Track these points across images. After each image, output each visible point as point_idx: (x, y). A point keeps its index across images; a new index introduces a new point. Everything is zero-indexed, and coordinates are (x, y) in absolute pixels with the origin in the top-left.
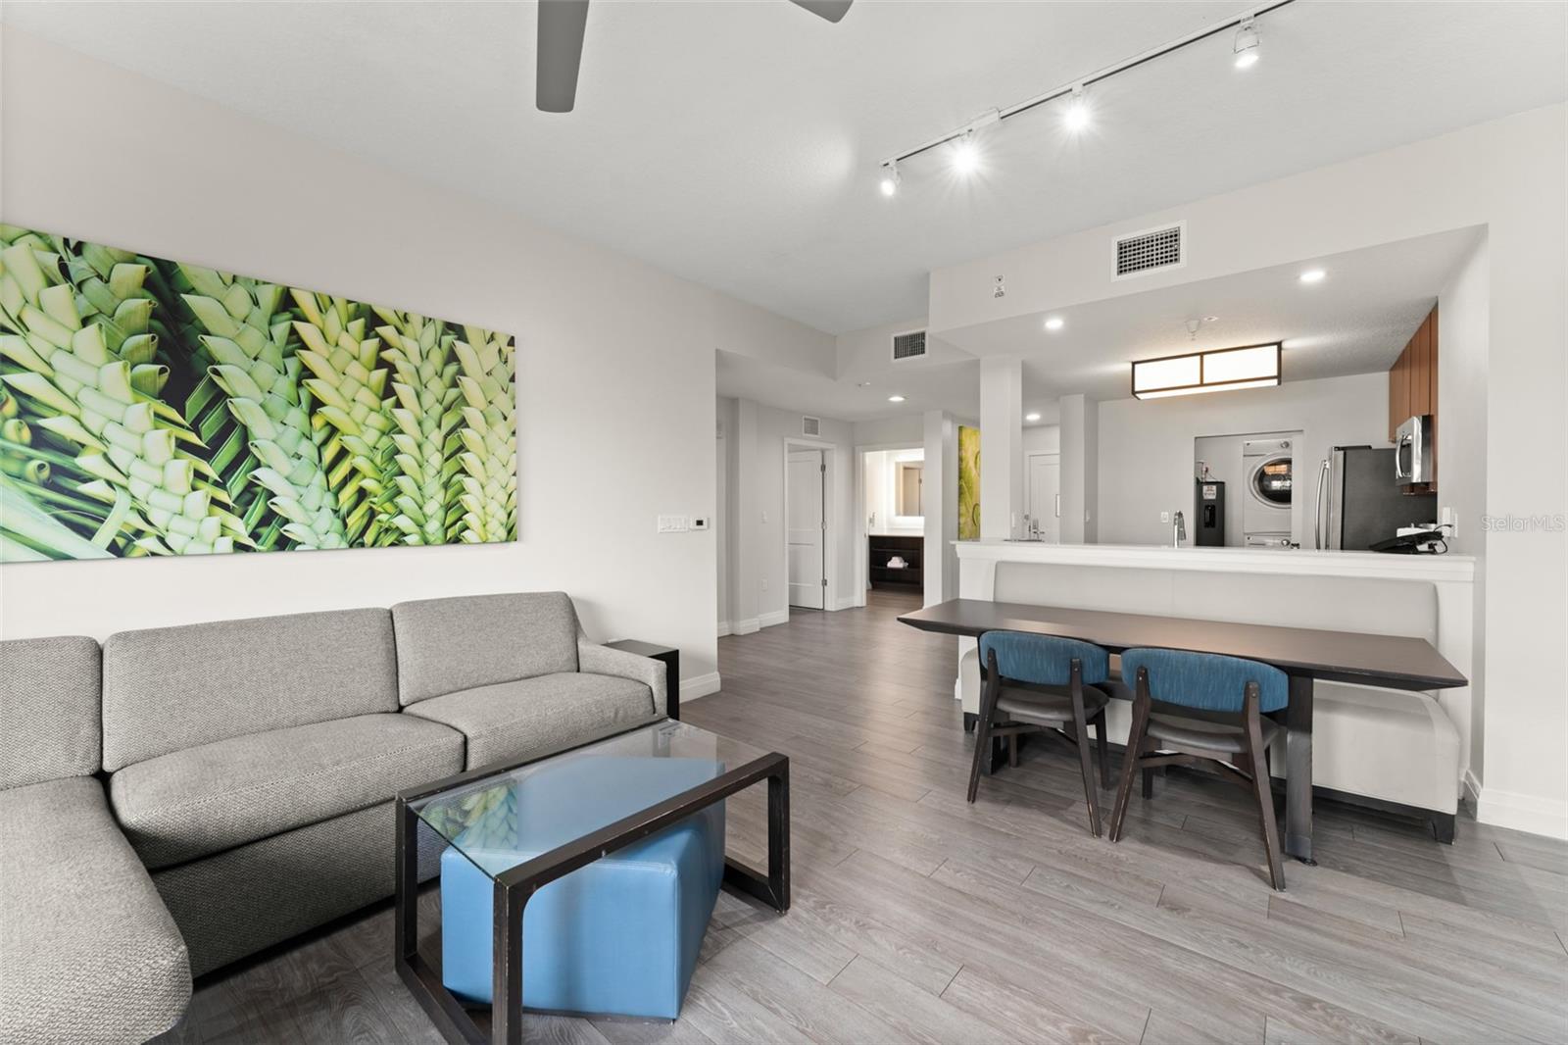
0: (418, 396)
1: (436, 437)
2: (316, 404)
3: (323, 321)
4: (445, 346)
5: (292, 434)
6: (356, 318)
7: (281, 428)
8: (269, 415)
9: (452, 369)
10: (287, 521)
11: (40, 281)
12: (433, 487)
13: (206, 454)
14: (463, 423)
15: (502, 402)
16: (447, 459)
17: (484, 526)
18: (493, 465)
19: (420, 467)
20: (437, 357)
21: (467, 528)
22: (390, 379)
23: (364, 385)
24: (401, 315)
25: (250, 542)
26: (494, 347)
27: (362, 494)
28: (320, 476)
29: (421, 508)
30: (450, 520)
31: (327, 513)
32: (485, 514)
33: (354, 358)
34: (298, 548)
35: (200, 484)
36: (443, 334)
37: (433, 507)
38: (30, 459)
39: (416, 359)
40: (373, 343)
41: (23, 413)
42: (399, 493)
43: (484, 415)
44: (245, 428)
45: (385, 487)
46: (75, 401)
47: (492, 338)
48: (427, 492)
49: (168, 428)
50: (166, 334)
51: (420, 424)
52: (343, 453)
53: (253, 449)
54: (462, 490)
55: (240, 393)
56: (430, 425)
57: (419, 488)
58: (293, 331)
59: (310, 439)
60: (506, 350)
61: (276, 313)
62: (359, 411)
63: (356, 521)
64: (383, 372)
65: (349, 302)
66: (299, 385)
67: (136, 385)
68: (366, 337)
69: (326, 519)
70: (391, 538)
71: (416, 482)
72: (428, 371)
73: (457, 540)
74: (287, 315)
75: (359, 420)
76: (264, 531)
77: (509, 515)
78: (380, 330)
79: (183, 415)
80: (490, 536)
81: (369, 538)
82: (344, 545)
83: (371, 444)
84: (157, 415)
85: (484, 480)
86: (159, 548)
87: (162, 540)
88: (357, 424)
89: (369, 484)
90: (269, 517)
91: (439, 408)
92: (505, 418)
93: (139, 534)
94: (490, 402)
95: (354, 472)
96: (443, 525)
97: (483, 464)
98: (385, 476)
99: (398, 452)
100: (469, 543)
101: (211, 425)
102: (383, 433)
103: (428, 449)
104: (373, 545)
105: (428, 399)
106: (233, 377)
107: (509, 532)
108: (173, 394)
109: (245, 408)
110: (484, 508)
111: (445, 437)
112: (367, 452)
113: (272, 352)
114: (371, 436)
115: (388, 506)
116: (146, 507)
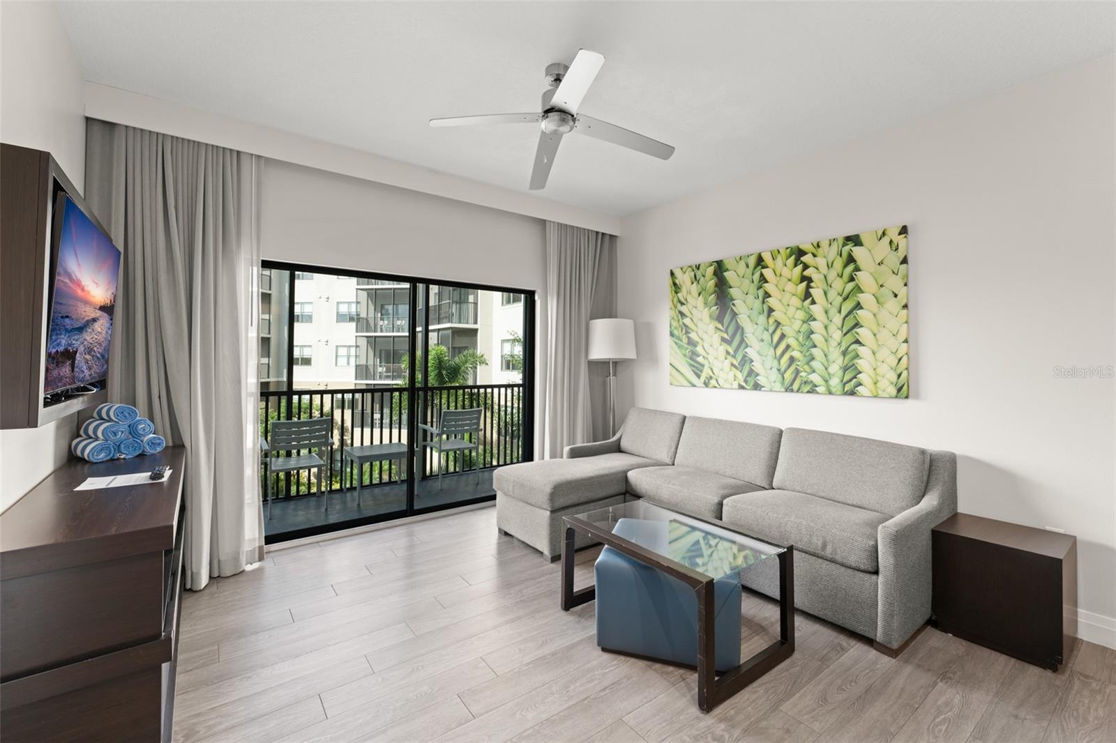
0: (825, 293)
1: (838, 319)
2: (771, 310)
3: (775, 264)
4: (845, 254)
5: (761, 328)
6: (790, 256)
7: (755, 326)
8: (751, 320)
9: (851, 267)
10: (758, 375)
11: (690, 283)
12: (835, 355)
13: (729, 342)
14: (858, 306)
15: (895, 283)
16: (845, 334)
17: (875, 383)
18: (884, 334)
19: (826, 341)
20: (839, 263)
21: (860, 384)
22: (808, 287)
23: (794, 295)
24: (815, 244)
25: (744, 384)
26: (886, 240)
27: (792, 359)
28: (772, 349)
29: (826, 369)
30: (847, 378)
31: (775, 370)
32: (876, 374)
33: (789, 280)
34: (763, 389)
35: (728, 357)
36: (843, 246)
37: (835, 368)
38: (687, 349)
39: (824, 269)
40: (800, 267)
41: (687, 332)
42: (813, 359)
43: (875, 297)
44: (742, 328)
45: (805, 356)
46: (696, 326)
47: (884, 234)
48: (831, 357)
49: (719, 333)
50: (719, 292)
51: (826, 312)
52: (783, 336)
53: (745, 339)
54: (857, 356)
55: (741, 312)
56: (833, 311)
57: (826, 356)
58: (762, 275)
59: (768, 330)
60: (901, 240)
61: (755, 268)
62: (791, 310)
63: (789, 375)
64: (805, 283)
65: (787, 248)
66: (763, 302)
67: (710, 317)
68: (796, 265)
69: (774, 375)
70: (808, 388)
71: (823, 350)
72: (832, 275)
73: (852, 393)
74: (760, 267)
75: (791, 316)
76: (749, 379)
77: (899, 376)
78: (803, 259)
79: (723, 325)
80: (880, 392)
81: (795, 387)
82: (783, 390)
83: (797, 330)
84: (716, 328)
85: (875, 348)
86: (717, 385)
87: (717, 381)
88: (790, 319)
89: (796, 354)
90: (751, 373)
91: (840, 299)
92: (896, 296)
93: (711, 378)
94: (881, 286)
95: (788, 347)
96: (842, 381)
97: (875, 335)
98: (805, 349)
99: (812, 333)
100: (862, 396)
101: (731, 330)
102: (804, 322)
103: (832, 328)
104: (797, 392)
105: (832, 294)
106: (740, 306)
107: (899, 390)
108: (720, 319)
109: (743, 319)
110: (875, 370)
111: (844, 319)
112: (794, 334)
113: (753, 289)
114: (797, 325)
115: (806, 367)
116: (712, 367)
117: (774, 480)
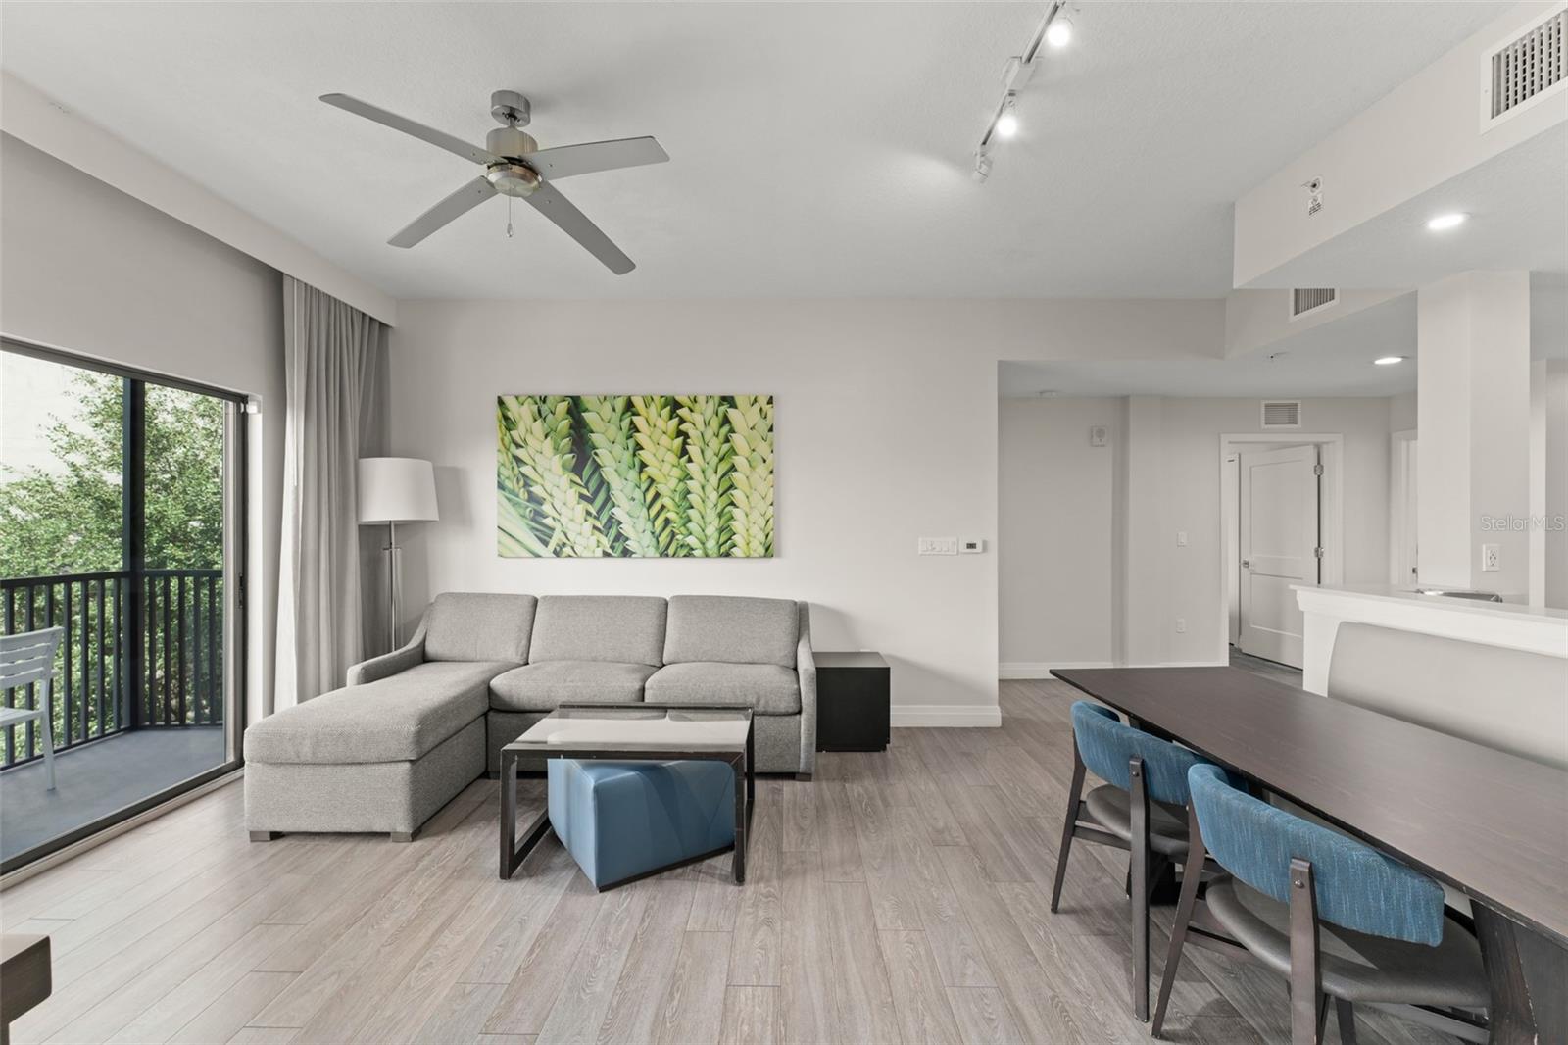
0: (702, 452)
1: (714, 480)
2: (643, 465)
3: (647, 412)
4: (721, 414)
5: (631, 485)
6: (665, 406)
7: (625, 482)
8: (620, 475)
9: (726, 429)
10: (627, 539)
11: (531, 419)
12: (711, 515)
13: (591, 501)
14: (733, 468)
15: (763, 449)
16: (721, 496)
17: (748, 544)
18: (755, 498)
19: (703, 501)
20: (715, 423)
21: (735, 546)
22: (685, 443)
23: (669, 450)
24: (692, 398)
25: (610, 551)
26: (757, 407)
27: (668, 521)
28: (645, 510)
29: (703, 531)
30: (723, 539)
31: (648, 533)
32: (749, 535)
33: (664, 433)
34: (633, 555)
35: (588, 518)
36: (719, 406)
37: (712, 531)
38: (527, 507)
39: (700, 426)
40: (676, 420)
41: (526, 485)
42: (689, 520)
43: (749, 461)
44: (608, 484)
45: (681, 517)
46: (542, 477)
47: (755, 400)
48: (708, 520)
49: (576, 488)
50: (575, 436)
51: (703, 472)
52: (657, 495)
53: (612, 496)
54: (732, 518)
55: (607, 464)
56: (710, 471)
57: (702, 517)
58: (632, 423)
59: (639, 488)
60: (766, 407)
61: (624, 413)
62: (667, 467)
63: (664, 539)
64: (681, 439)
65: (662, 397)
66: (634, 455)
67: (564, 466)
68: (671, 418)
69: (648, 539)
70: (684, 551)
71: (700, 513)
72: (709, 434)
73: (727, 555)
74: (630, 413)
75: (666, 473)
76: (616, 545)
77: (767, 536)
78: (679, 411)
79: (581, 479)
80: (752, 552)
81: (671, 551)
82: (658, 555)
83: (673, 488)
84: (572, 481)
85: (747, 510)
86: (573, 554)
87: (573, 548)
88: (665, 476)
89: (672, 515)
90: (619, 537)
91: (716, 459)
92: (765, 461)
93: (564, 545)
94: (753, 450)
95: (663, 507)
96: (718, 543)
97: (747, 497)
98: (681, 509)
99: (689, 492)
100: (736, 557)
101: (593, 485)
102: (680, 481)
103: (709, 489)
104: (674, 556)
105: (709, 453)
106: (604, 456)
107: (767, 549)
108: (577, 469)
109: (609, 473)
110: (747, 531)
111: (720, 480)
112: (670, 493)
113: (621, 437)
114: (673, 483)
115: (682, 529)
116: (567, 531)
117: (665, 655)
